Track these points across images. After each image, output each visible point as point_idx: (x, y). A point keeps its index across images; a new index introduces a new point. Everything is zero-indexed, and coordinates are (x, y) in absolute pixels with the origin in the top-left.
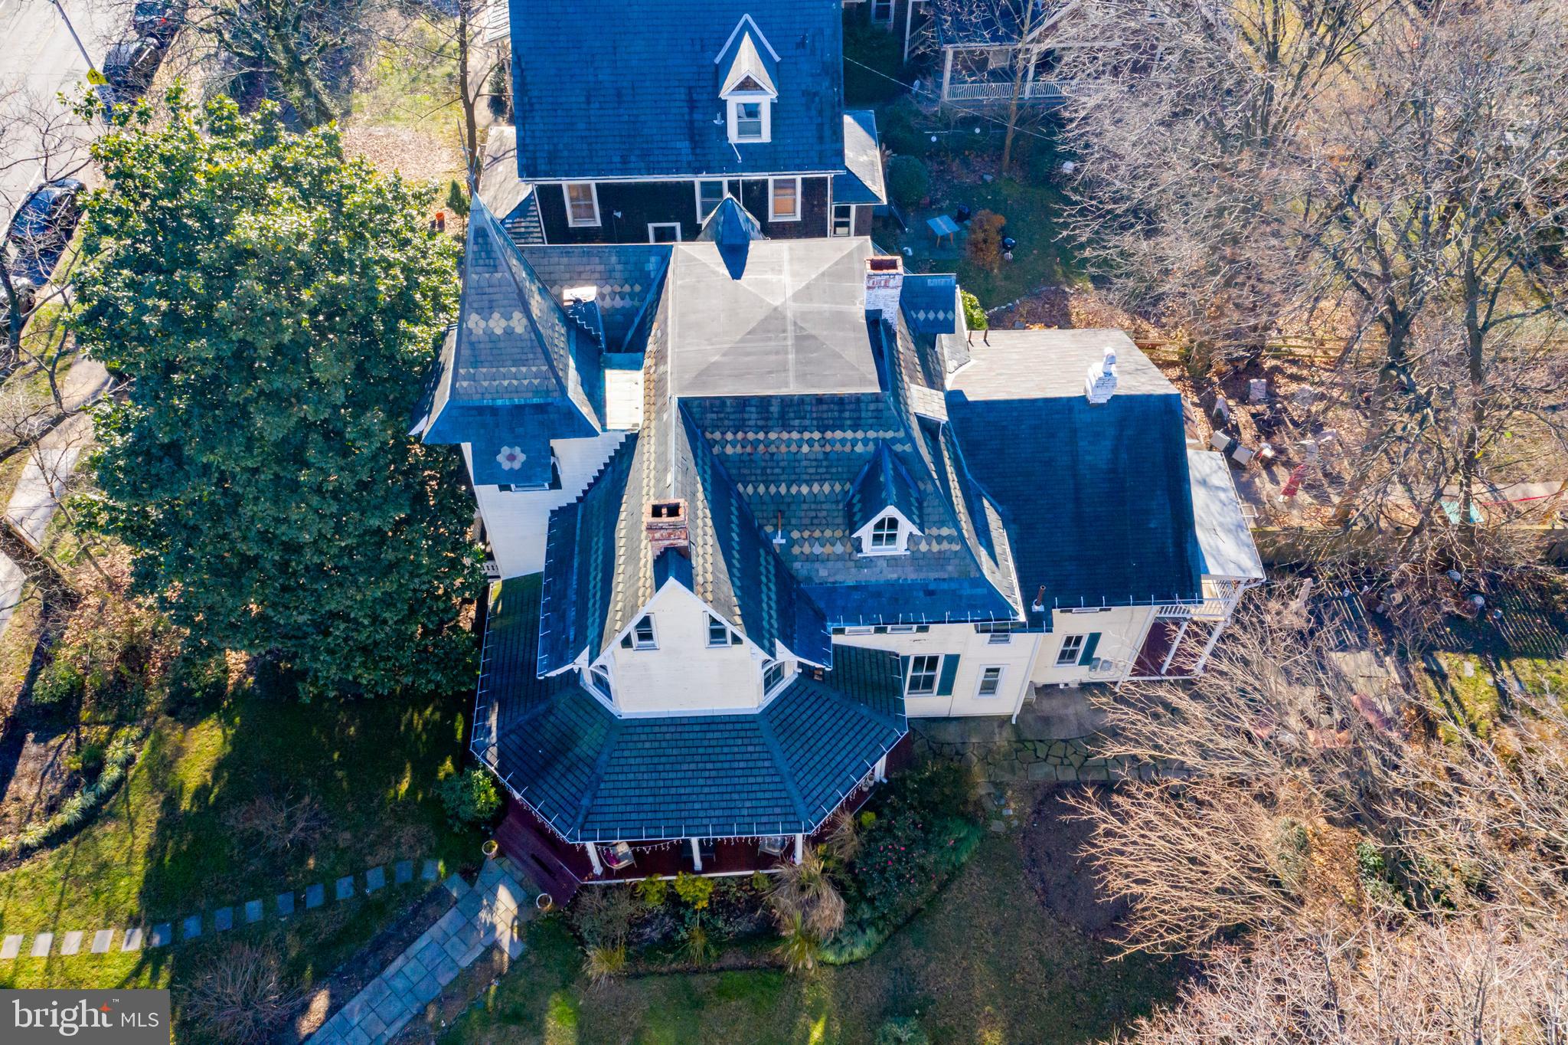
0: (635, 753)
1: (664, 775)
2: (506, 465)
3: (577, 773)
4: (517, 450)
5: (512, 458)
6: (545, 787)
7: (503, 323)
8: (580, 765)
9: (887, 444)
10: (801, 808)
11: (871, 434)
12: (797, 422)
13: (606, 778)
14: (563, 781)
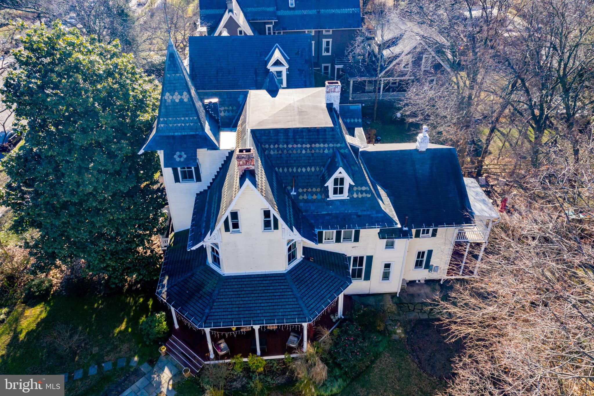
0: (230, 290)
1: (244, 299)
2: (178, 159)
3: (204, 299)
4: (183, 153)
5: (180, 156)
6: (189, 306)
7: (179, 97)
8: (205, 296)
9: (338, 149)
10: (306, 312)
11: (331, 145)
12: (300, 140)
13: (217, 300)
14: (197, 303)
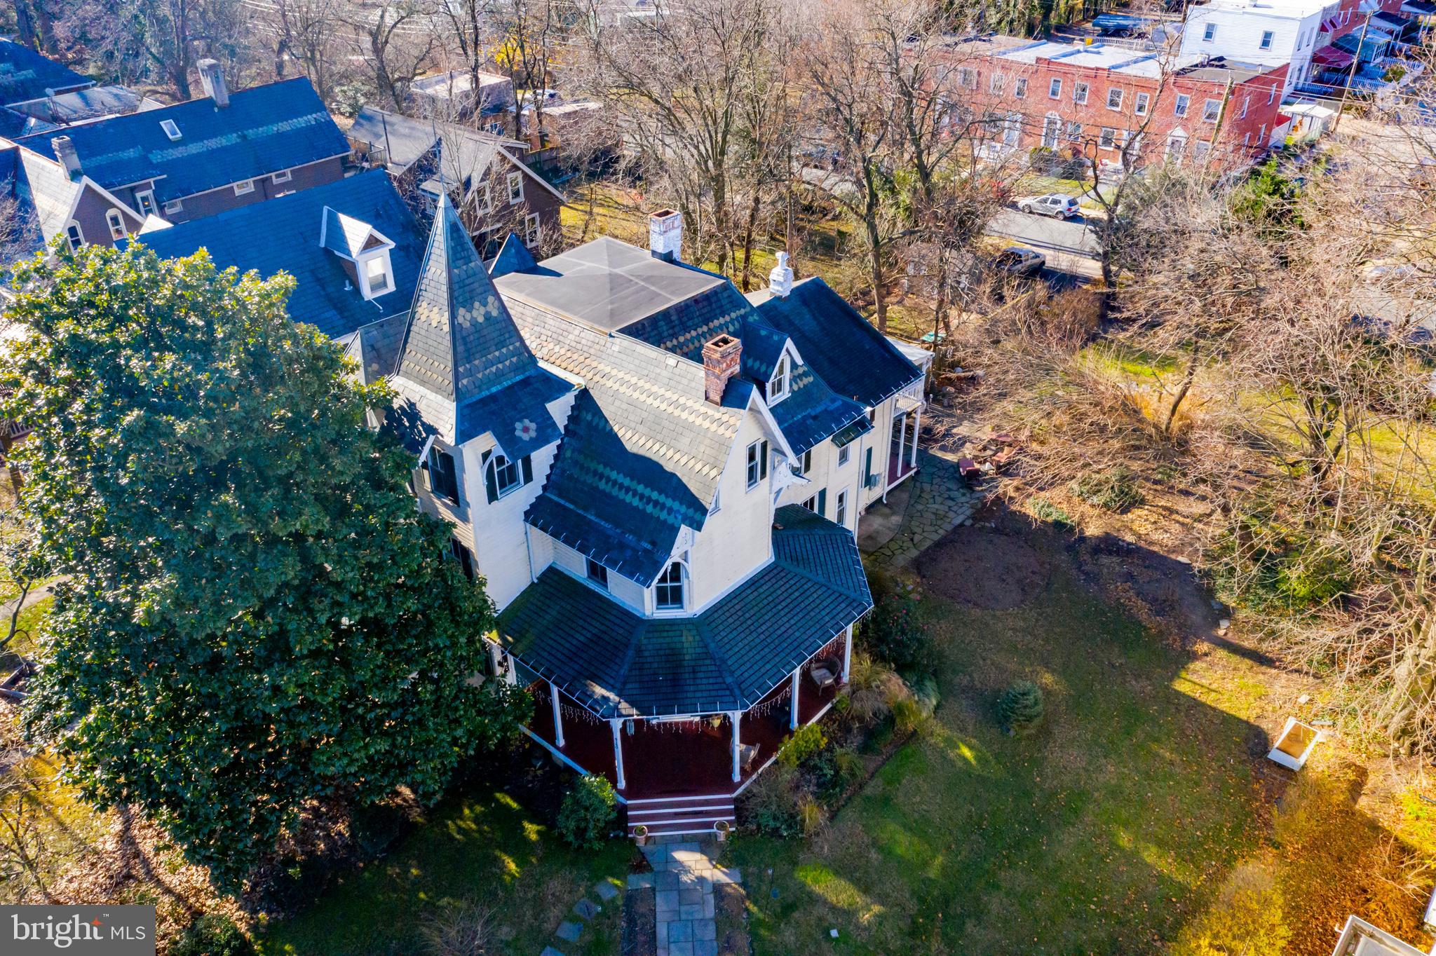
2: (526, 437)
3: (703, 669)
4: (527, 422)
5: (526, 430)
6: (689, 695)
7: (482, 310)
8: (701, 662)
9: (744, 317)
10: (853, 595)
11: (733, 315)
12: (690, 323)
13: (727, 656)
14: (698, 681)
